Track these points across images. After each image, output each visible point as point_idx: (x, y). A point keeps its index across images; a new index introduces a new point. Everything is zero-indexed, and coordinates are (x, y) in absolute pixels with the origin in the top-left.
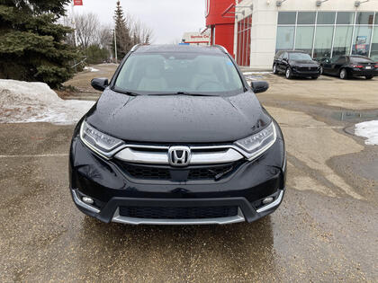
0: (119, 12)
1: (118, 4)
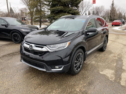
0: (113, 4)
1: (113, 1)
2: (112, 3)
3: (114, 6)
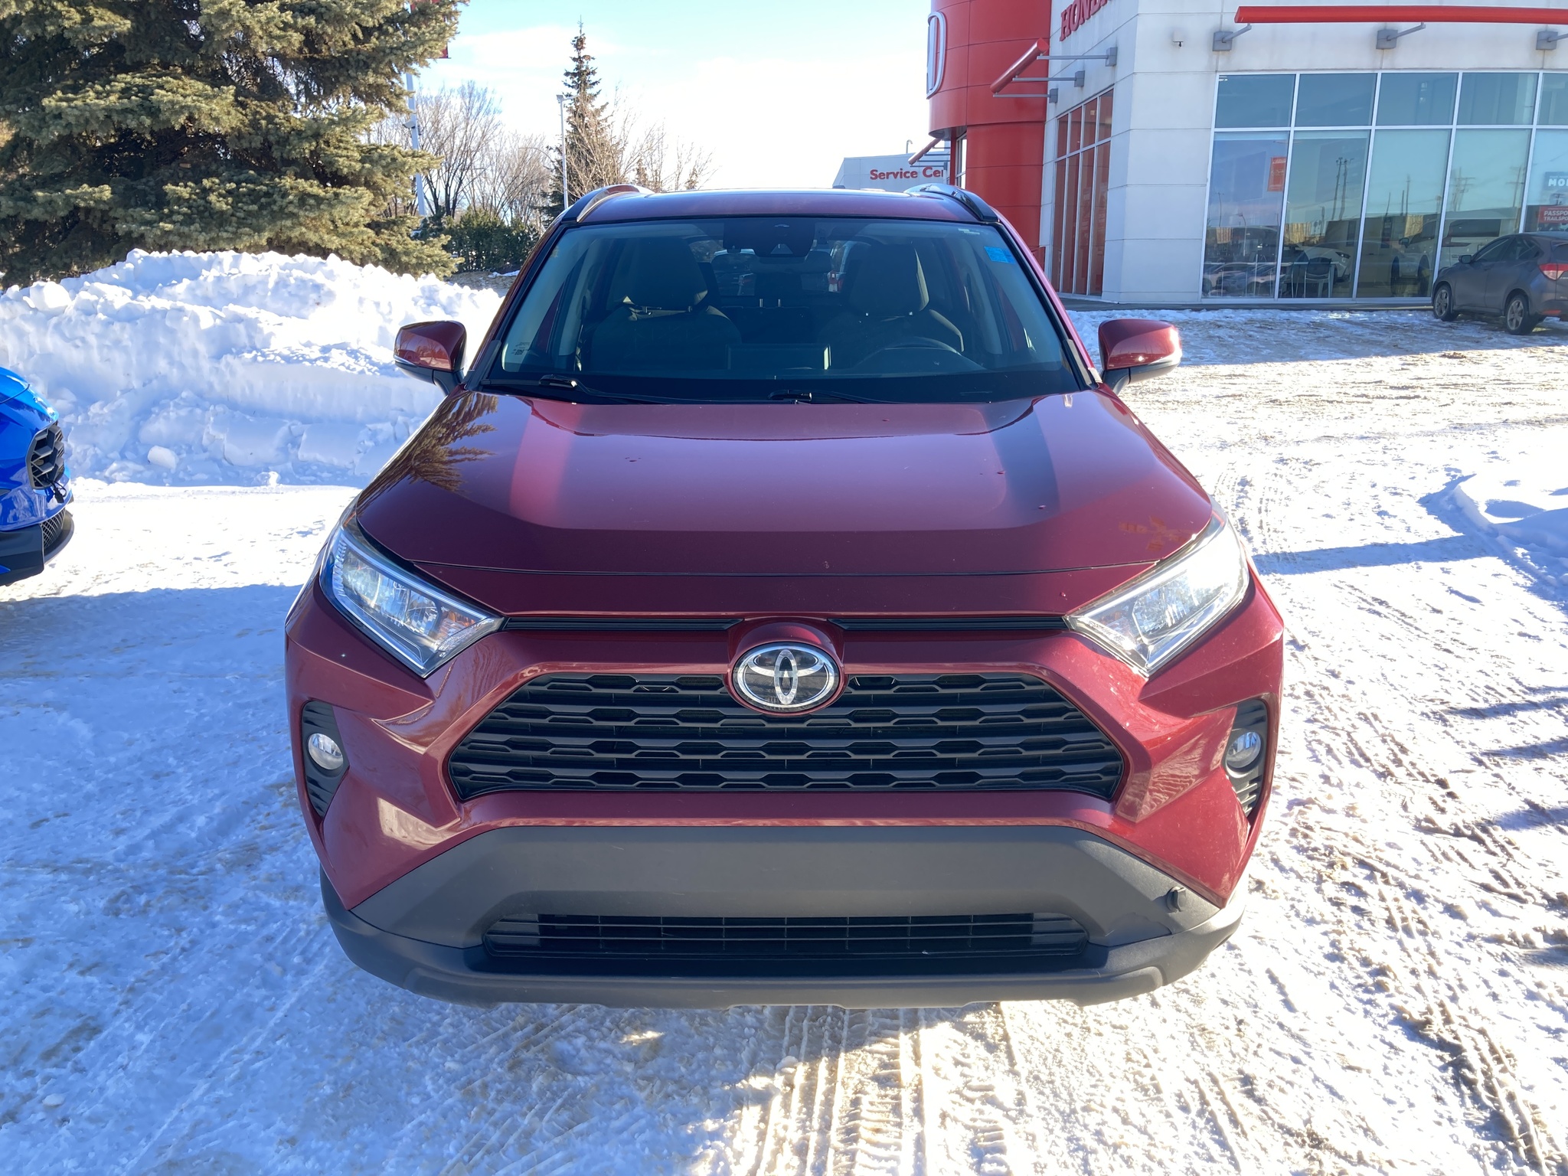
0: (581, 77)
1: (579, 43)
2: (572, 67)
3: (597, 103)
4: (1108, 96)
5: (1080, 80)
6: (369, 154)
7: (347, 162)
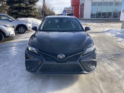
0: (44, 1)
4: (84, 3)
5: (82, 2)
6: (34, 8)
7: (32, 9)
